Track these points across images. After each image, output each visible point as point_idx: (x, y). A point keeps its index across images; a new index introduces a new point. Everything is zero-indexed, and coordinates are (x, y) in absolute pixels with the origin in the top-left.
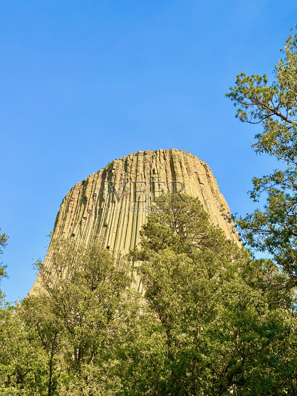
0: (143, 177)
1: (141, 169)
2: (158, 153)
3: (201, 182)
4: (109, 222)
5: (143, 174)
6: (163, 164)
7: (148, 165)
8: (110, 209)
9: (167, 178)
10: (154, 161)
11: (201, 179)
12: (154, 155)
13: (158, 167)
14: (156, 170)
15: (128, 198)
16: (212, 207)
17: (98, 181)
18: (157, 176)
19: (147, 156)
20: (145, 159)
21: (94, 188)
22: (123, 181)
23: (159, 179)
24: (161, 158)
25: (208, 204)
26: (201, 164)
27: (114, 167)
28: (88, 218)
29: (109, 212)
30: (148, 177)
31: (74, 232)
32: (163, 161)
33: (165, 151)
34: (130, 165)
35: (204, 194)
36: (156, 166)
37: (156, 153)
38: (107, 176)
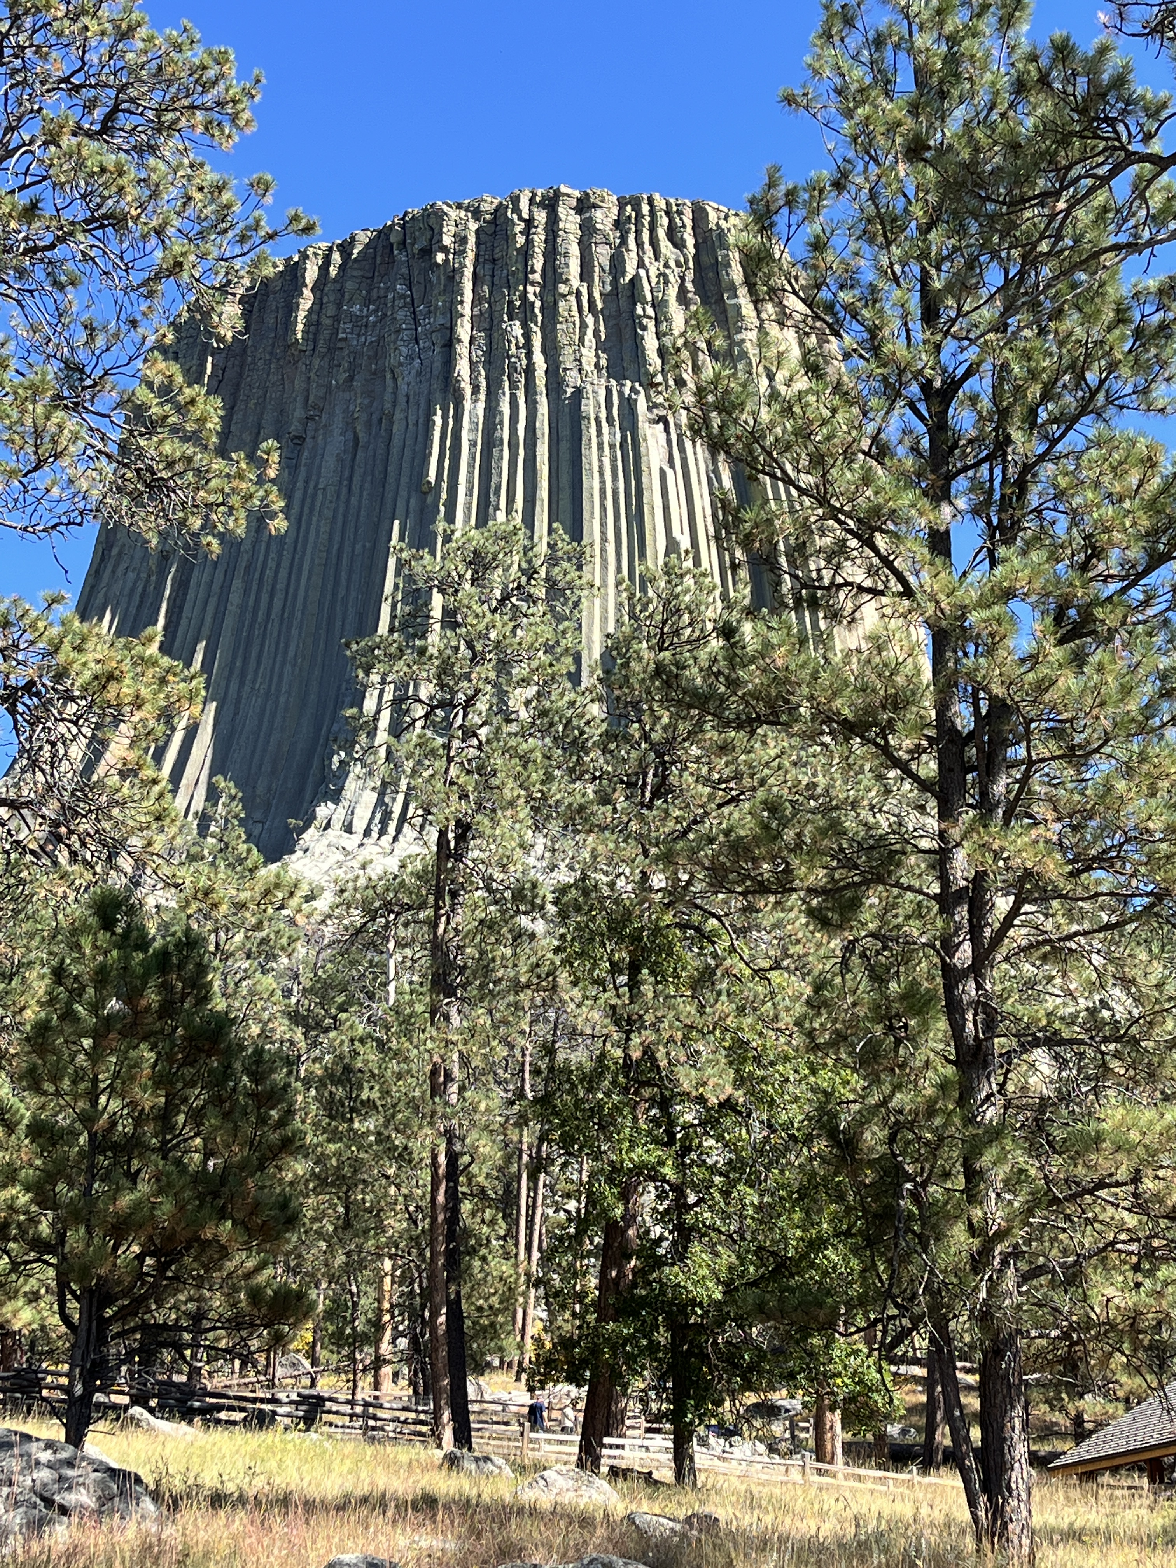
0: (585, 303)
2: (646, 209)
5: (584, 291)
6: (672, 263)
7: (602, 254)
8: (436, 421)
10: (632, 243)
12: (629, 217)
13: (653, 272)
14: (645, 285)
15: (521, 385)
17: (349, 285)
18: (650, 311)
19: (598, 215)
20: (588, 229)
23: (663, 327)
24: (661, 233)
27: (447, 240)
28: (309, 443)
32: (667, 247)
33: (675, 208)
34: (521, 240)
36: (641, 264)
37: (637, 208)
38: (404, 271)
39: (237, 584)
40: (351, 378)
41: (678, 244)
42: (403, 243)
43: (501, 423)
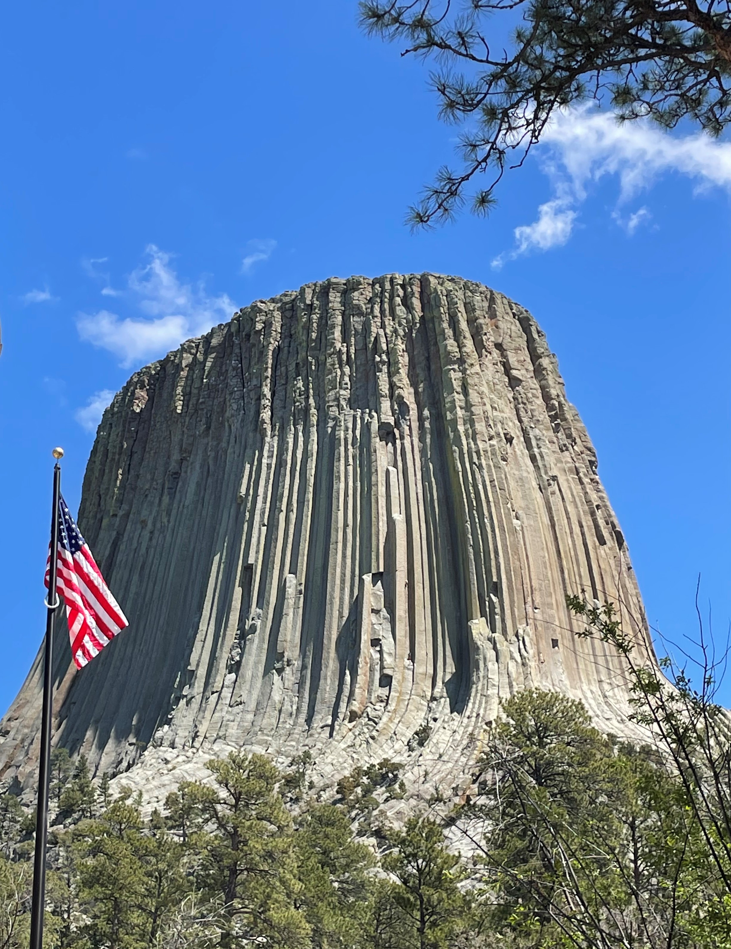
0: (344, 359)
2: (388, 286)
3: (514, 372)
4: (248, 492)
6: (403, 321)
7: (357, 322)
10: (377, 311)
11: (514, 364)
13: (389, 330)
14: (383, 340)
15: (300, 422)
17: (209, 364)
18: (385, 358)
19: (356, 294)
20: (348, 305)
21: (198, 384)
23: (393, 368)
24: (398, 300)
26: (514, 315)
28: (181, 477)
31: (145, 515)
32: (401, 310)
33: (408, 282)
34: (305, 320)
36: (383, 326)
37: (382, 286)
38: (237, 351)
40: (208, 428)
41: (409, 308)
42: (239, 331)
43: (287, 450)
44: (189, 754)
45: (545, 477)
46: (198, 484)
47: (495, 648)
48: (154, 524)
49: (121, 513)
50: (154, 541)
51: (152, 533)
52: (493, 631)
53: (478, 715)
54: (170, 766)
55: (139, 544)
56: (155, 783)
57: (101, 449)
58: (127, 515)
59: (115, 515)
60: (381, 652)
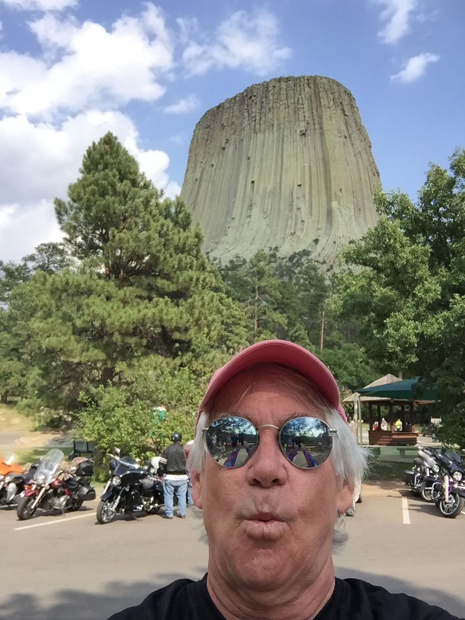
0: (287, 106)
1: (283, 97)
2: (302, 79)
3: (346, 113)
4: (252, 155)
7: (291, 93)
8: (252, 140)
9: (312, 109)
10: (298, 89)
11: (346, 110)
12: (298, 82)
13: (303, 96)
14: (300, 100)
15: (271, 129)
16: (357, 141)
17: (235, 108)
18: (302, 106)
21: (231, 115)
22: (264, 110)
23: (305, 110)
24: (306, 85)
25: (353, 139)
26: (345, 92)
28: (226, 149)
29: (251, 145)
30: (292, 107)
31: (213, 162)
32: (307, 89)
33: (310, 78)
35: (349, 127)
36: (301, 94)
38: (247, 103)
39: (210, 185)
40: (235, 132)
41: (310, 88)
42: (247, 95)
44: (234, 246)
45: (357, 152)
46: (232, 152)
47: (340, 212)
48: (217, 166)
49: (204, 162)
50: (217, 172)
51: (216, 169)
52: (340, 206)
53: (335, 235)
54: (228, 250)
55: (211, 173)
56: (224, 256)
57: (196, 138)
58: (206, 163)
59: (202, 162)
60: (300, 212)
